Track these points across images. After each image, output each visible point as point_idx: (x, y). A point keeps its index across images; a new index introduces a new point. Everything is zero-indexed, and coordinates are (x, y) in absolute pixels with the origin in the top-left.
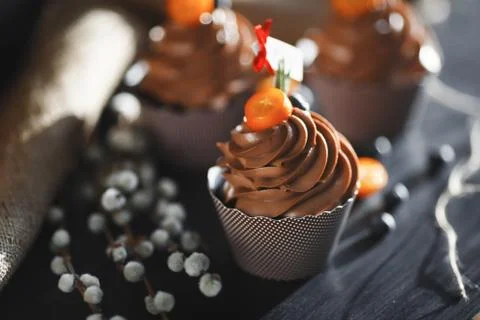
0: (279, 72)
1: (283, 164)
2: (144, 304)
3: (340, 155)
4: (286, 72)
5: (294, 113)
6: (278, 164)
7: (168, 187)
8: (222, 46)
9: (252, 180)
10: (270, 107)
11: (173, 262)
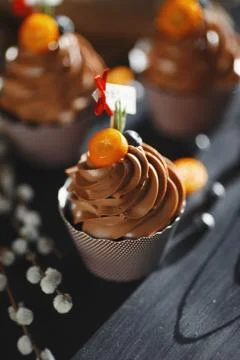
0: (116, 112)
1: (121, 197)
2: (8, 314)
3: (168, 182)
4: (122, 110)
5: (130, 151)
6: (117, 196)
7: (26, 192)
8: (67, 69)
9: (96, 207)
10: (110, 147)
11: (32, 275)
